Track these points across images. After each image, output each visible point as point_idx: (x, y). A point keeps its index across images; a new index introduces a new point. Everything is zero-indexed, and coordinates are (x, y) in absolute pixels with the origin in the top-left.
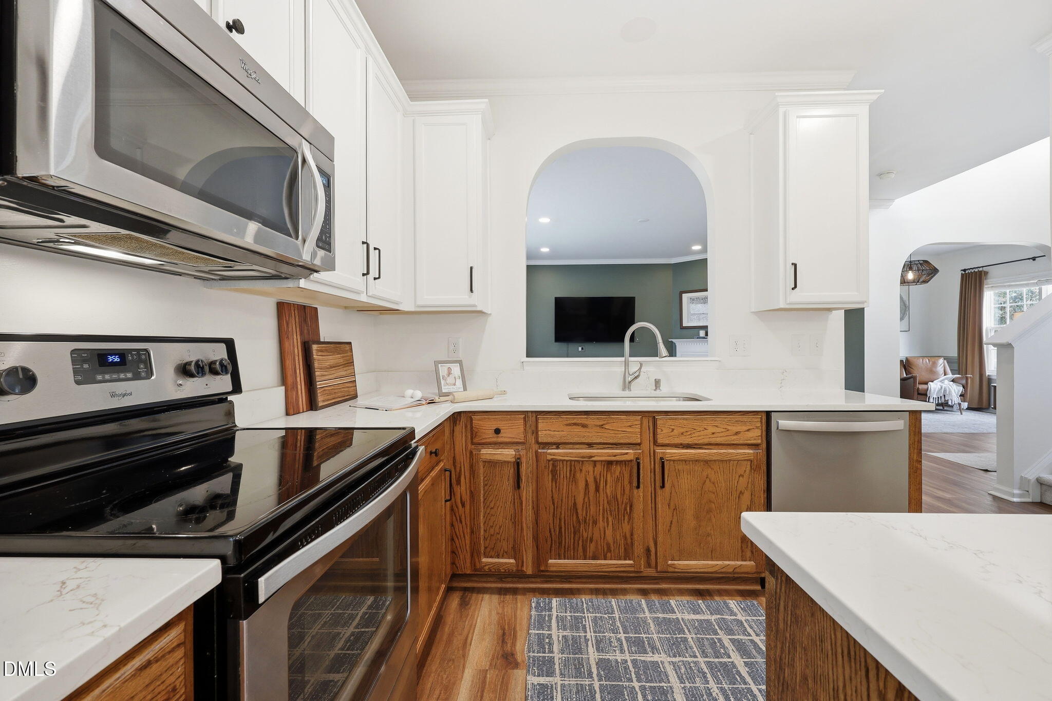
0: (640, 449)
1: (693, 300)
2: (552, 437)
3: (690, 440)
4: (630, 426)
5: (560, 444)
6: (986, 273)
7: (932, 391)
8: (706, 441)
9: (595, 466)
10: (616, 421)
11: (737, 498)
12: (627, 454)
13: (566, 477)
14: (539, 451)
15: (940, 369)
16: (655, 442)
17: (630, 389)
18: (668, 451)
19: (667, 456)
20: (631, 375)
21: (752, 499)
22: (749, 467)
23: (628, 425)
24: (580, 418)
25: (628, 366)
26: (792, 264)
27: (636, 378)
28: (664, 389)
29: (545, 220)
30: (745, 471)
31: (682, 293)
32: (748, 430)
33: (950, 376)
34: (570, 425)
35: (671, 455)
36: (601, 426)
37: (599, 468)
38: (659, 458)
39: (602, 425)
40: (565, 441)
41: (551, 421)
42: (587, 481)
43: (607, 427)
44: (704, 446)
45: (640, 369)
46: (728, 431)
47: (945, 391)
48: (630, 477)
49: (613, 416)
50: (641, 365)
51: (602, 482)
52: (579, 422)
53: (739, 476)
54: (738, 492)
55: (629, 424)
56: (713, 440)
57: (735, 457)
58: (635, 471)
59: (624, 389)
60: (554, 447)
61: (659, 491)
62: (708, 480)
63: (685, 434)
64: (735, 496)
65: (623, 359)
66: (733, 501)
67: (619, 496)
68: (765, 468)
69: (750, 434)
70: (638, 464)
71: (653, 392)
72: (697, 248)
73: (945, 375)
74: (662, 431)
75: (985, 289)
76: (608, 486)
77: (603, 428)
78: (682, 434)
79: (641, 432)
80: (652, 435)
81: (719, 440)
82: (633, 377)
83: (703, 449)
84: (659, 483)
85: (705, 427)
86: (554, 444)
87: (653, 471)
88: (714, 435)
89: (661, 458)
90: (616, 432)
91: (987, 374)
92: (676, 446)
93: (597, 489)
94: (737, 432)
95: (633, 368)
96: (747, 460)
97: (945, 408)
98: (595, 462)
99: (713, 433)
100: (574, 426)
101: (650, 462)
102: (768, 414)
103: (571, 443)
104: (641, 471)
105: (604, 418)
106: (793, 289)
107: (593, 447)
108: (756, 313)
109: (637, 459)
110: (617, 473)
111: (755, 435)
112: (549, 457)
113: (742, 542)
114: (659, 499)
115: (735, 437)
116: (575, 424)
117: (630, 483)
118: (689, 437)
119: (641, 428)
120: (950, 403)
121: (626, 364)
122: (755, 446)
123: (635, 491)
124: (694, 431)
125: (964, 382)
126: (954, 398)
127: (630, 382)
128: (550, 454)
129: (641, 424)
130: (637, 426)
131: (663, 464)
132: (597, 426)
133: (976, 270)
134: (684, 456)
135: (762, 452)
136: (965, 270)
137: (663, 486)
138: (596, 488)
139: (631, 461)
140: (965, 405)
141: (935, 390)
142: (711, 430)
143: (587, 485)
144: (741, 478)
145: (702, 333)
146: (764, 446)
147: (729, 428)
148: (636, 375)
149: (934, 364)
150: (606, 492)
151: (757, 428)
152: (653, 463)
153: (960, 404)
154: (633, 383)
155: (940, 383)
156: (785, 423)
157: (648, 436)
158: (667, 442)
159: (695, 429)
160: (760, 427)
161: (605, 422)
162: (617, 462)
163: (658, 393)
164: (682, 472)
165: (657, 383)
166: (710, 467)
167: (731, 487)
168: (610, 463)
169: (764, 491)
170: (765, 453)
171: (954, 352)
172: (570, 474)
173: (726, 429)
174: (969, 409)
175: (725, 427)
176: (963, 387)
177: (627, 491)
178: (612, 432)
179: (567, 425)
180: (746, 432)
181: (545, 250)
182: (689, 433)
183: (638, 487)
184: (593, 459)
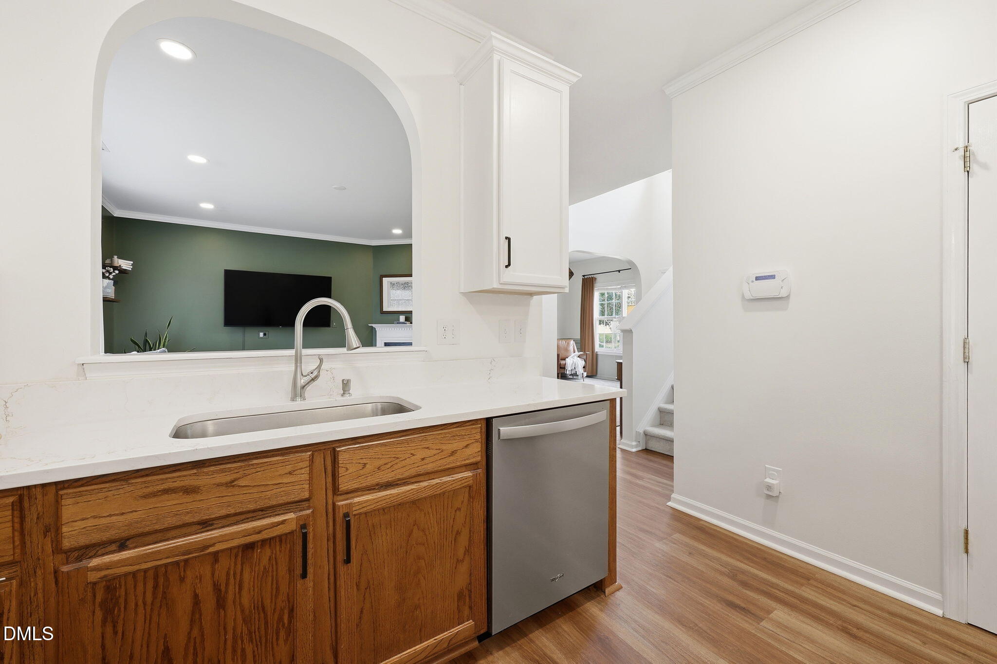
0: (309, 508)
1: (394, 284)
2: (108, 527)
3: (393, 474)
4: (290, 473)
5: (128, 539)
6: (596, 279)
7: (568, 365)
8: (413, 472)
9: (216, 561)
10: (262, 469)
11: (453, 542)
12: (283, 522)
13: (145, 604)
14: (65, 569)
15: (571, 348)
16: (336, 490)
17: (303, 397)
18: (357, 500)
19: (354, 509)
20: (306, 376)
21: (470, 537)
22: (467, 495)
23: (287, 471)
24: (179, 477)
25: (301, 363)
26: (506, 238)
27: (313, 380)
28: (357, 394)
29: (198, 159)
30: (463, 502)
31: (382, 276)
32: (467, 446)
33: (577, 353)
34: (155, 496)
35: (360, 506)
36: (230, 484)
37: (224, 563)
38: (341, 515)
39: (233, 481)
40: (141, 530)
41: (101, 495)
42: (196, 596)
43: (242, 483)
44: (410, 480)
45: (319, 367)
46: (442, 451)
47: (575, 364)
48: (290, 560)
49: (255, 462)
50: (321, 360)
51: (231, 587)
52: (178, 484)
53: (456, 511)
54: (454, 533)
55: (289, 468)
56: (422, 470)
57: (451, 487)
58: (299, 548)
59: (293, 399)
60: (114, 547)
61: (342, 569)
62: (416, 527)
63: (382, 468)
64: (450, 539)
65: (291, 352)
66: (447, 548)
67: (267, 602)
68: (485, 490)
69: (469, 451)
70: (305, 536)
71: (340, 398)
72: (397, 231)
73: (574, 352)
74: (347, 469)
75: (595, 291)
76: (245, 592)
77: (233, 486)
78: (379, 468)
79: (311, 479)
80: (330, 479)
81: (430, 467)
82: (308, 378)
83: (408, 484)
84: (341, 556)
85: (412, 452)
86: (111, 542)
87: (331, 537)
88: (425, 461)
89: (346, 515)
90: (262, 489)
91: (596, 351)
92: (370, 489)
93: (221, 603)
94: (453, 452)
95: (309, 366)
96: (465, 487)
97: (574, 377)
98: (216, 555)
99: (423, 459)
100: (166, 497)
101: (327, 523)
102: (488, 421)
103: (156, 532)
104: (310, 545)
105: (236, 468)
106: (507, 267)
107: (212, 525)
108: (464, 294)
109: (304, 526)
110: (265, 561)
111: (475, 452)
112: (93, 577)
113: (458, 600)
114: (341, 582)
115: (452, 458)
116: (166, 491)
117: (291, 571)
118: (390, 470)
119: (311, 473)
120: (578, 374)
121: (298, 359)
122: (473, 466)
123: (300, 583)
124: (397, 461)
125: (585, 357)
126: (580, 371)
127: (303, 387)
128: (97, 569)
129: (311, 466)
130: (303, 471)
131: (348, 523)
132: (219, 485)
133: (590, 276)
134: (380, 503)
135: (481, 471)
136: (584, 276)
137: (348, 561)
138: (218, 601)
139: (292, 533)
140: (585, 374)
141: (570, 364)
142: (420, 454)
143: (196, 601)
144: (458, 511)
145: (402, 318)
146: (484, 463)
147: (444, 447)
148: (313, 376)
149: (568, 344)
150: (240, 603)
151: (477, 441)
152: (331, 524)
153: (583, 374)
154: (309, 389)
155: (572, 359)
156: (506, 430)
157: (322, 481)
158: (356, 486)
159: (398, 458)
160: (480, 440)
161: (237, 476)
162: (264, 542)
163: (347, 400)
164: (379, 526)
165: (346, 385)
166: (419, 508)
167: (445, 529)
168: (249, 547)
169: (484, 521)
170: (485, 471)
171: (578, 336)
172: (154, 594)
173: (439, 449)
174: (587, 376)
175: (438, 448)
176: (585, 361)
177: (284, 588)
178: (255, 490)
179: (145, 497)
180: (464, 449)
181: (207, 206)
182: (388, 466)
183: (304, 575)
184: (211, 550)
